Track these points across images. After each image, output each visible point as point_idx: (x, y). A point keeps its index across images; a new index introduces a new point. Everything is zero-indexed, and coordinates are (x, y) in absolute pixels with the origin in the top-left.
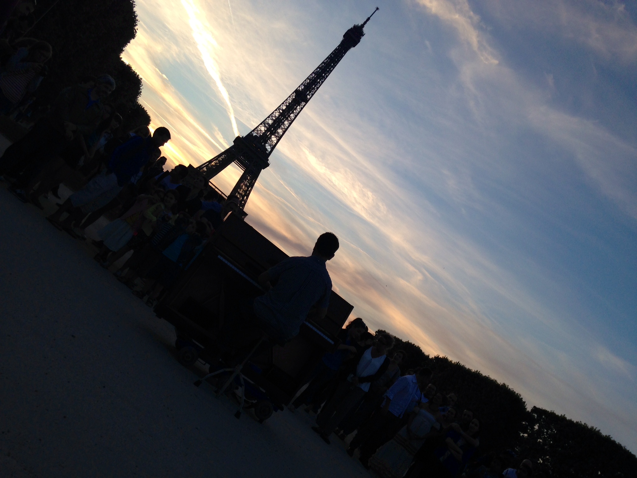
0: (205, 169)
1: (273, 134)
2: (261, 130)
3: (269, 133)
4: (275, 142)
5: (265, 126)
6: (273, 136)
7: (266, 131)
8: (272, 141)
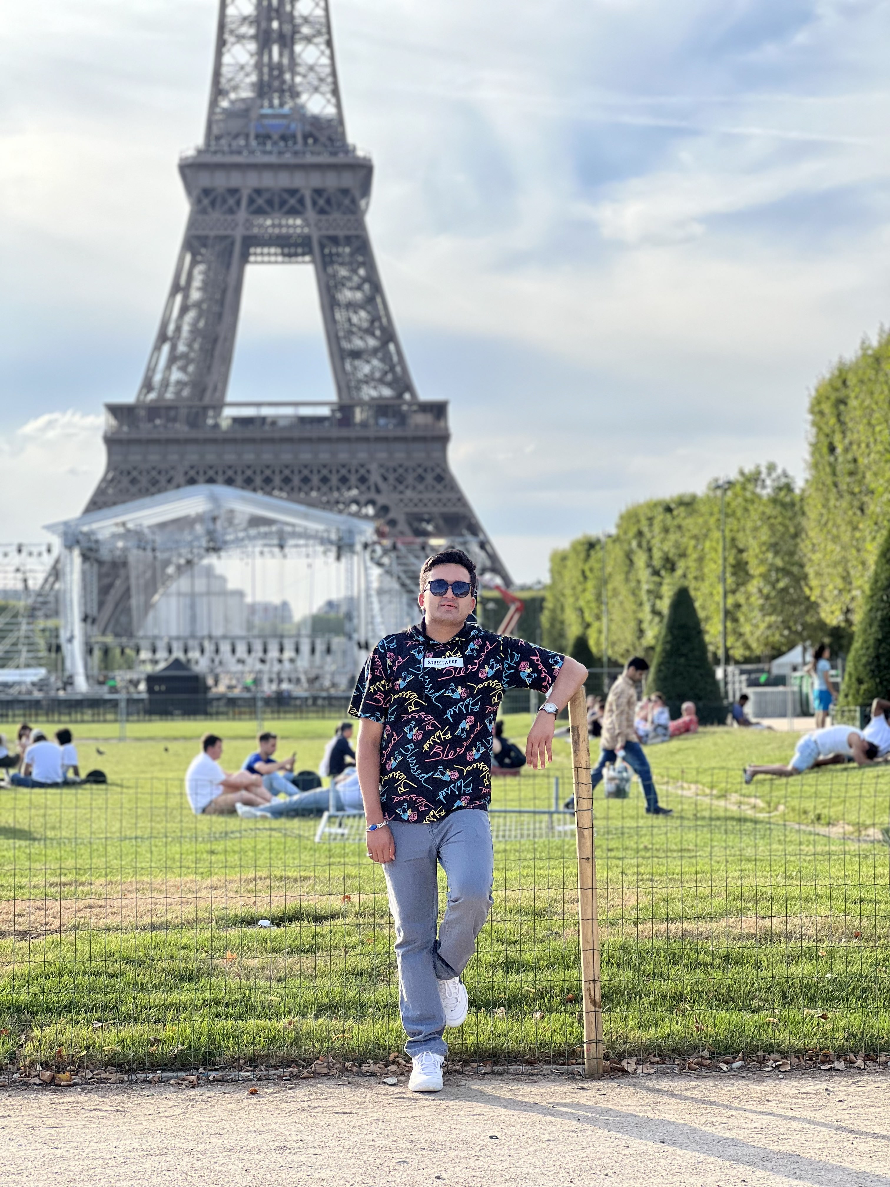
0: (176, 375)
1: (293, 43)
2: (242, 67)
3: (275, 49)
4: (325, 61)
5: (241, 38)
6: (298, 48)
7: (260, 53)
8: (311, 68)
